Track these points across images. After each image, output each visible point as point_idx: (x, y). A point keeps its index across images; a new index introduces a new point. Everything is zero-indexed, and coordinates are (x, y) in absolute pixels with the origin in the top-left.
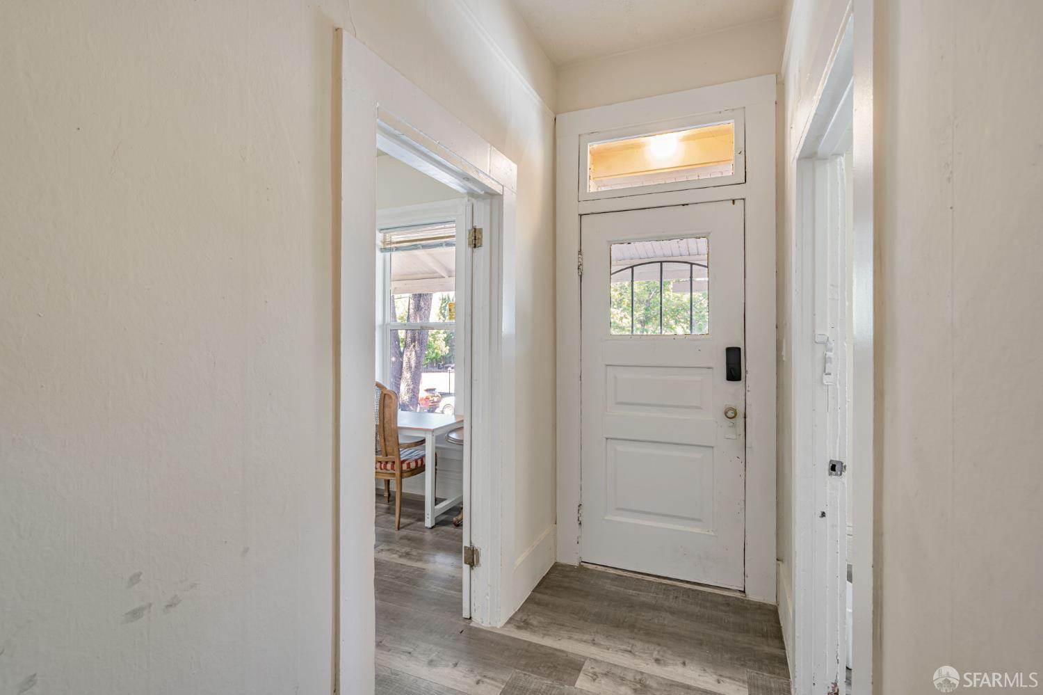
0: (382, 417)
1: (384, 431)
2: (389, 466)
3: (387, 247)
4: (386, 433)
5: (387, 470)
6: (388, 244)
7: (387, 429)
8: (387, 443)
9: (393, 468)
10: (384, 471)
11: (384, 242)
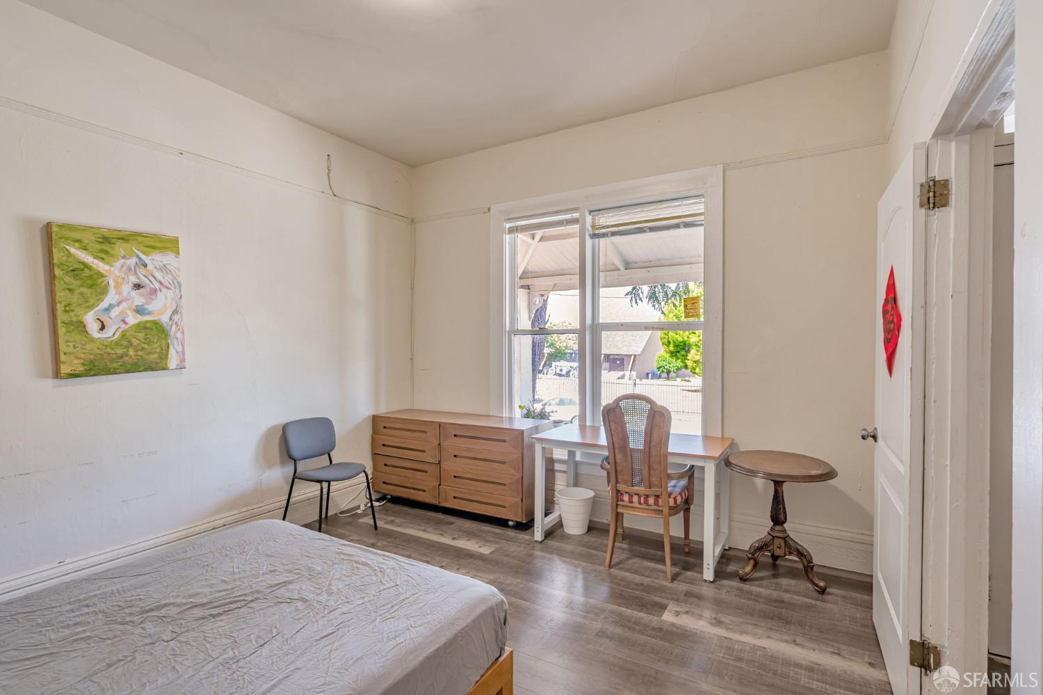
0: (648, 439)
1: (649, 457)
2: (651, 501)
3: (597, 232)
4: (652, 460)
5: (648, 505)
6: (597, 229)
7: (653, 454)
8: (652, 472)
9: (656, 503)
10: (644, 506)
11: (593, 226)
